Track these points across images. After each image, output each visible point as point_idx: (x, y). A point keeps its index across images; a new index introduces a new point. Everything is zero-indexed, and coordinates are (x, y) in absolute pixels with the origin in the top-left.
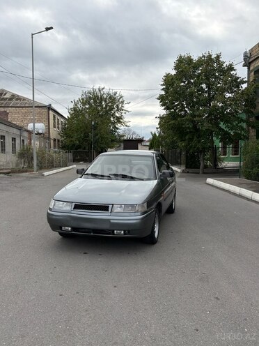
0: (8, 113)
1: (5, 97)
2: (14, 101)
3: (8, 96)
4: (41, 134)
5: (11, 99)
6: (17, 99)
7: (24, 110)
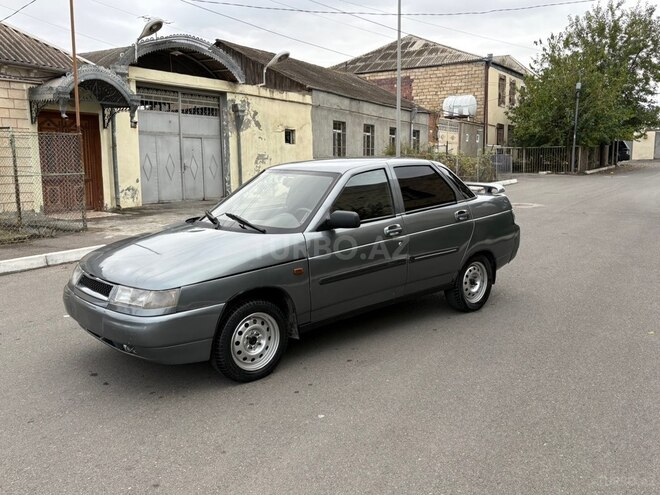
0: (413, 80)
1: (412, 49)
2: (426, 55)
3: (416, 47)
4: (466, 117)
5: (420, 53)
6: (431, 53)
7: (441, 71)
